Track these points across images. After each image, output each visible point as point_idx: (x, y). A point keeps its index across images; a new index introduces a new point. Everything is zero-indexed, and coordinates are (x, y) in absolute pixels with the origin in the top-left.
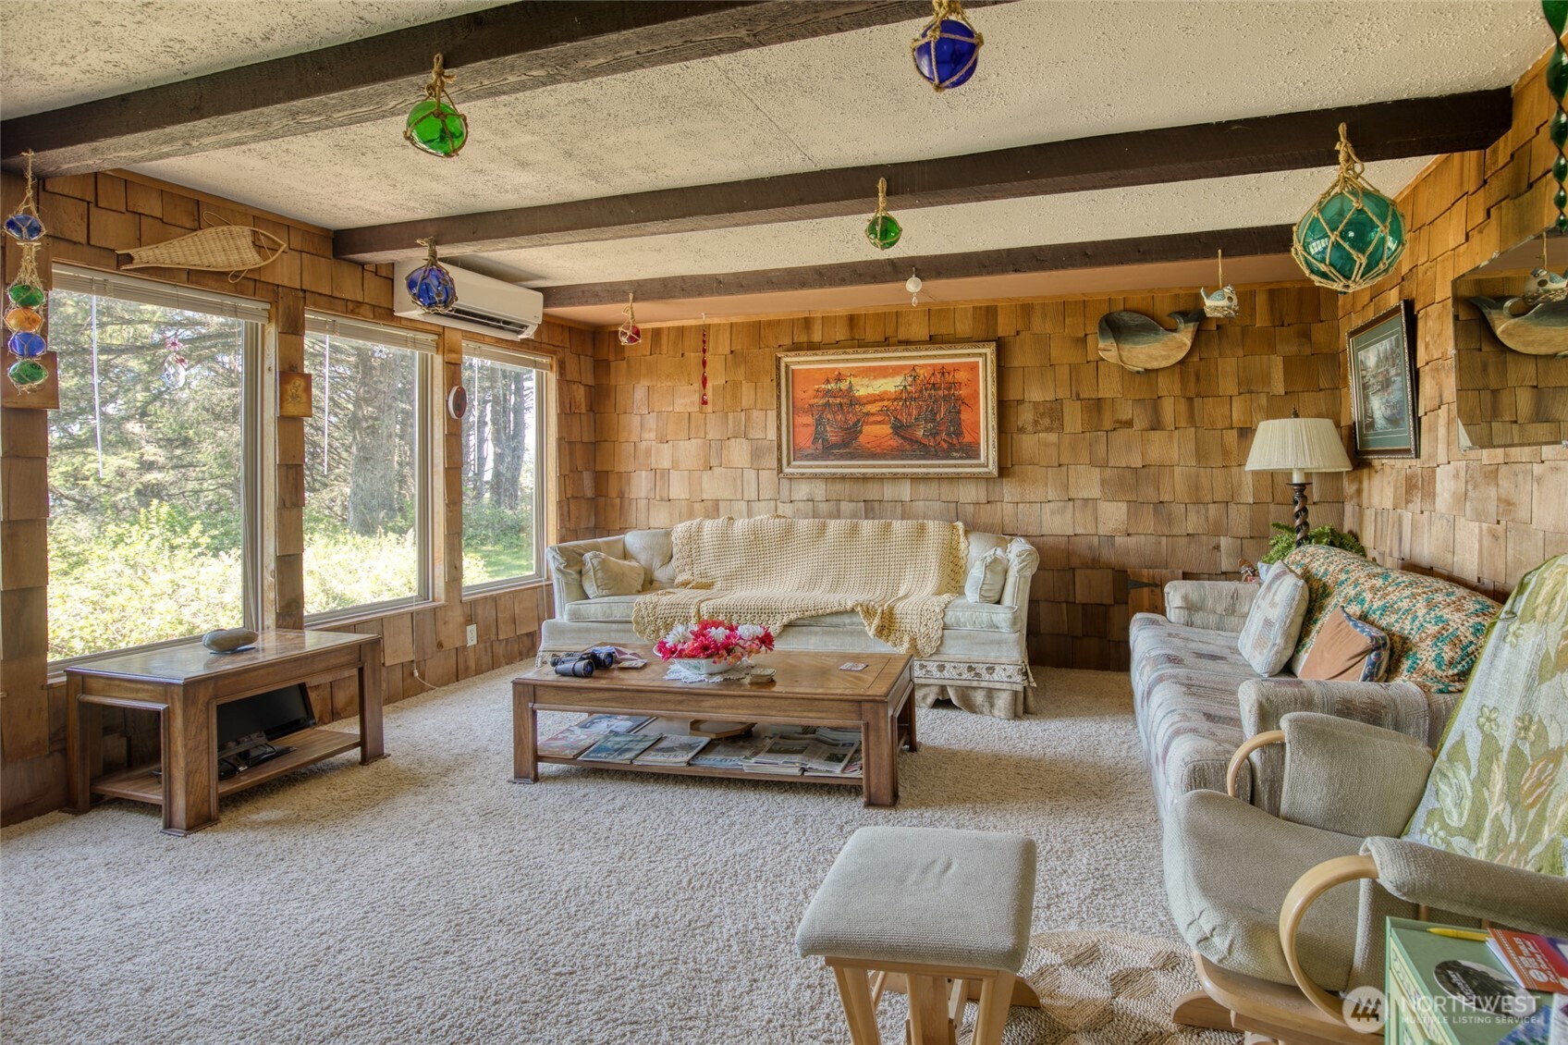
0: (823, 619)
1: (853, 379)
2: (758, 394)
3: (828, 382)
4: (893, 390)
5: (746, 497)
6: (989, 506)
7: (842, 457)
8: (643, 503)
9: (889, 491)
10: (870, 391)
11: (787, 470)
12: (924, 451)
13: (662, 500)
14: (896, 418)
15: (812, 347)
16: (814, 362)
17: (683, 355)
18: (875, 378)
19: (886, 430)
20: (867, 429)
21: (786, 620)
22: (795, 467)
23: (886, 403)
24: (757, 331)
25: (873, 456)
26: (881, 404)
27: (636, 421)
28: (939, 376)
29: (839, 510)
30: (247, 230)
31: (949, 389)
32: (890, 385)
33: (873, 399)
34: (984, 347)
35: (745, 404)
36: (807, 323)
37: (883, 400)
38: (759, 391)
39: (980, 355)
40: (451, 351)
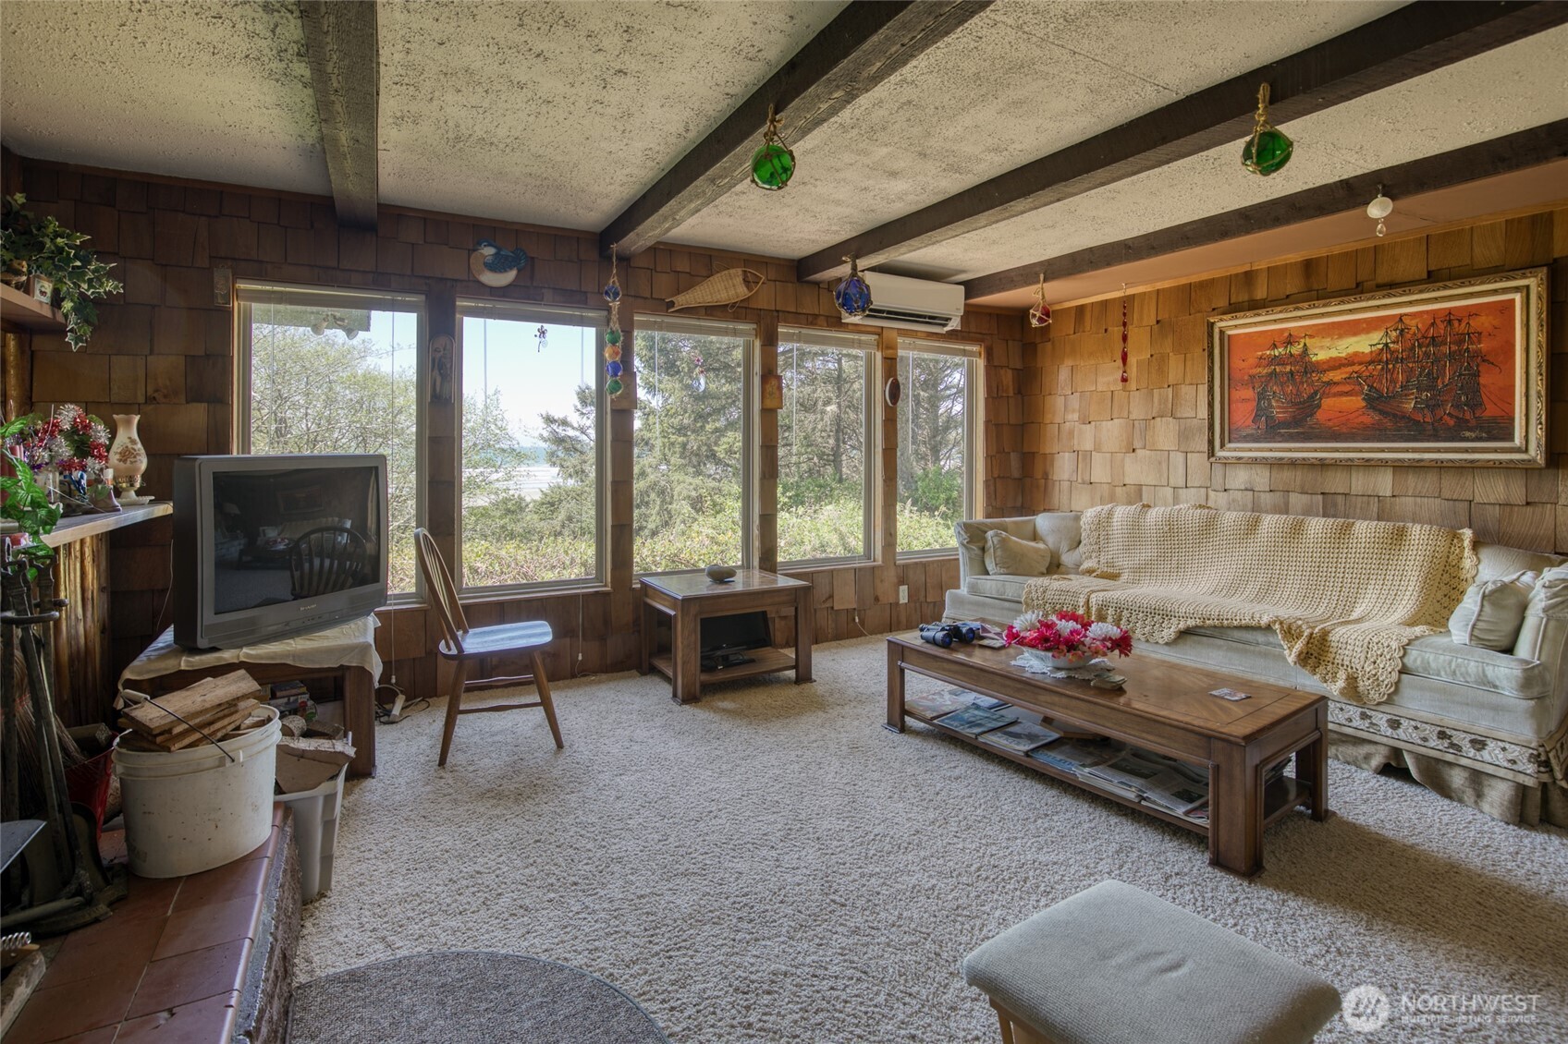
0: (1229, 632)
1: (1308, 341)
2: (1188, 369)
3: (1275, 346)
4: (1367, 350)
5: (1172, 483)
7: (1291, 438)
8: (1065, 485)
9: (1359, 483)
10: (1334, 353)
11: (1219, 453)
12: (1414, 429)
13: (1084, 483)
14: (1371, 387)
15: (1254, 306)
16: (1255, 324)
17: (1106, 330)
18: (1340, 336)
19: (1357, 402)
20: (1327, 403)
21: (1182, 626)
22: (1230, 450)
23: (1356, 368)
24: (1189, 296)
25: (1336, 437)
26: (1350, 369)
27: (1060, 401)
28: (1442, 326)
29: (1287, 504)
30: (739, 271)
31: (1461, 342)
32: (1363, 344)
33: (1336, 364)
34: (1526, 277)
35: (1172, 379)
36: (1249, 278)
37: (1353, 364)
38: (1189, 363)
39: (1520, 289)
40: (888, 347)
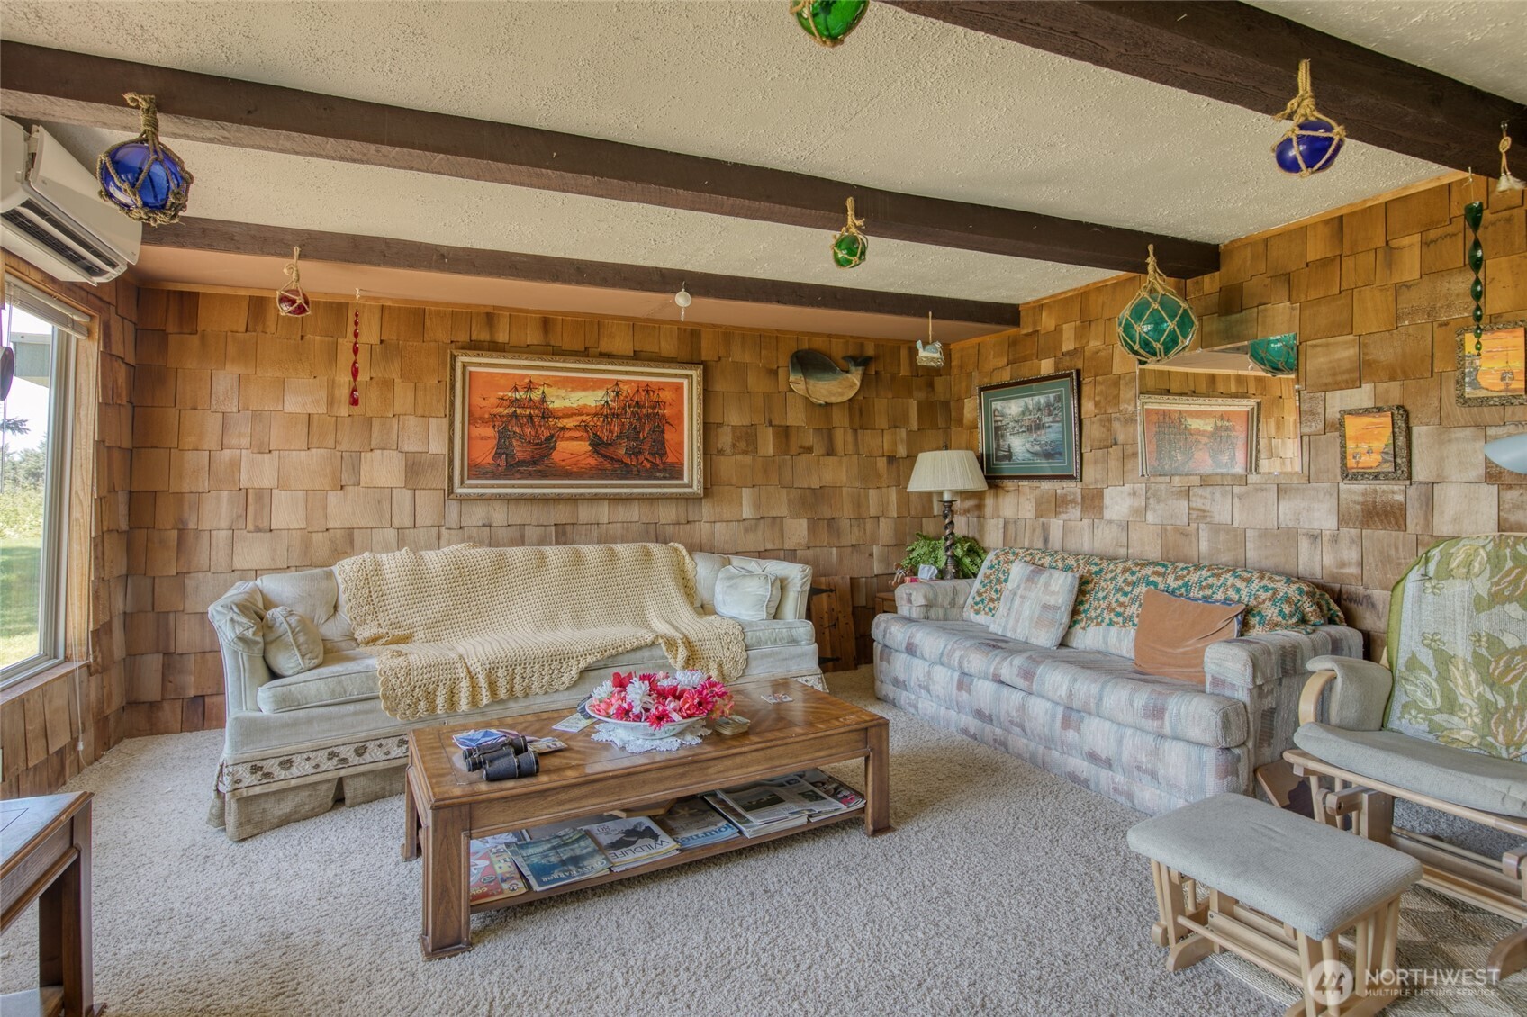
0: (621, 658)
1: (546, 389)
2: (419, 398)
3: (516, 389)
4: (593, 404)
6: (688, 526)
7: (530, 476)
8: (222, 536)
9: (585, 513)
10: (567, 403)
11: (459, 491)
12: (626, 472)
13: (258, 530)
14: (595, 434)
15: (495, 348)
16: (500, 366)
18: (573, 390)
19: (584, 446)
20: (561, 445)
21: (583, 665)
22: (471, 486)
23: (585, 418)
25: (568, 474)
26: (579, 418)
27: (213, 423)
28: (643, 394)
29: (522, 536)
31: (653, 408)
32: (591, 399)
33: (570, 413)
34: (691, 369)
35: (398, 409)
36: (490, 318)
37: (582, 414)
38: (420, 393)
39: (687, 376)
